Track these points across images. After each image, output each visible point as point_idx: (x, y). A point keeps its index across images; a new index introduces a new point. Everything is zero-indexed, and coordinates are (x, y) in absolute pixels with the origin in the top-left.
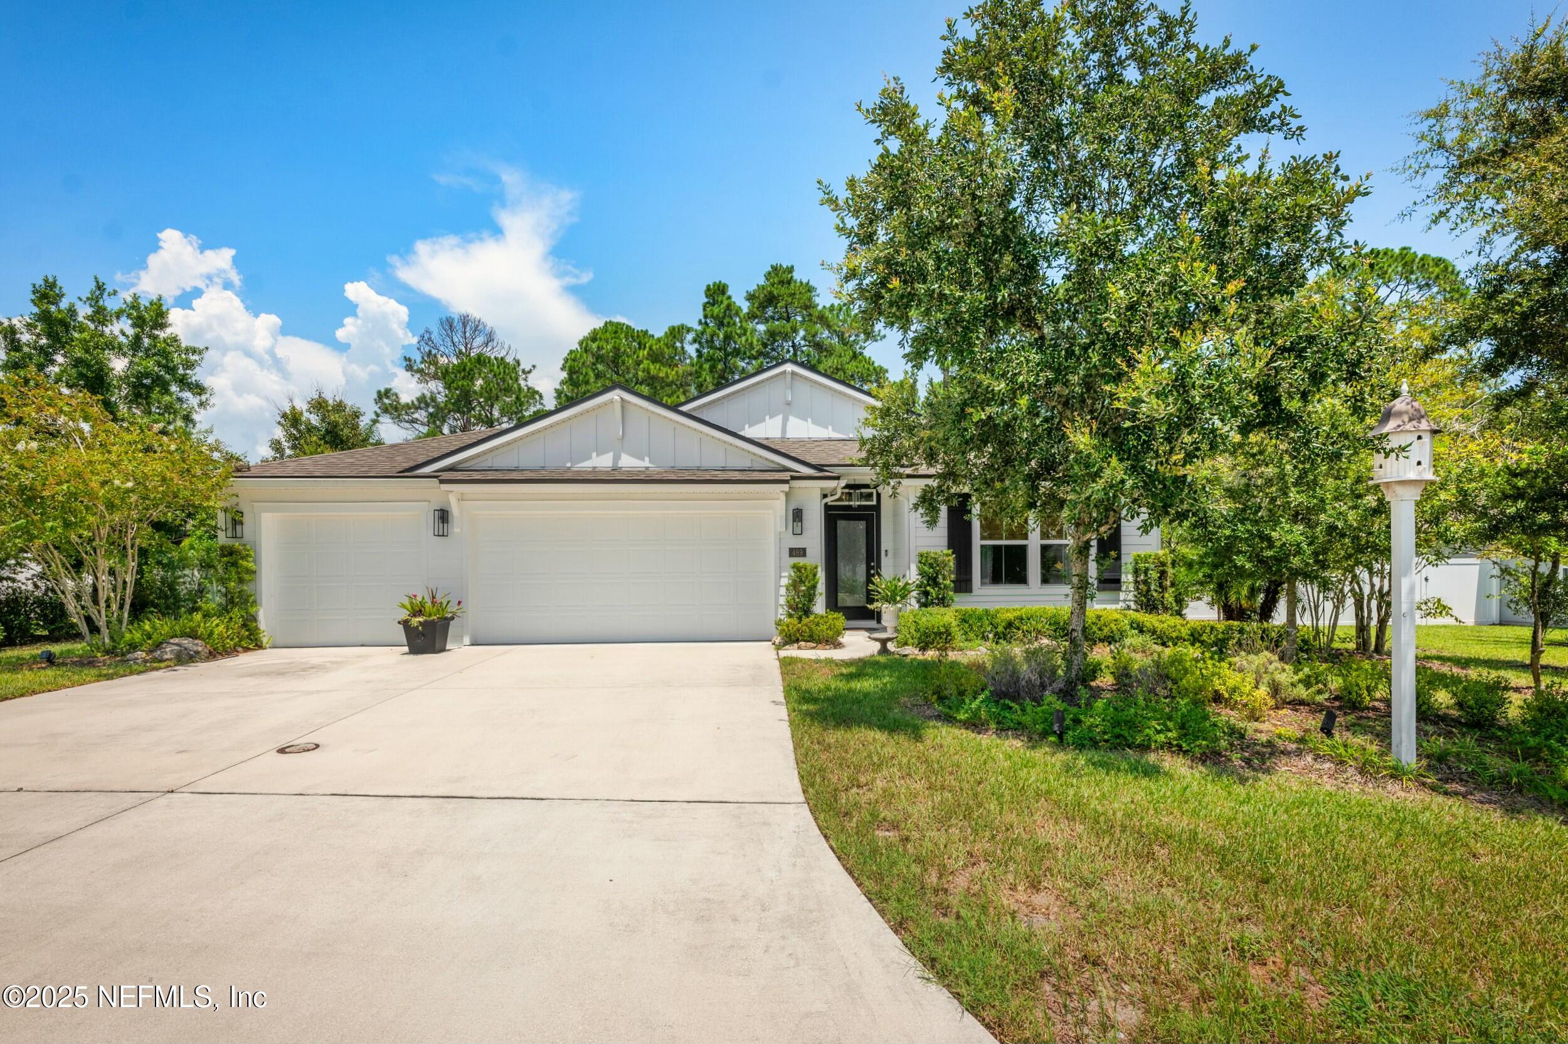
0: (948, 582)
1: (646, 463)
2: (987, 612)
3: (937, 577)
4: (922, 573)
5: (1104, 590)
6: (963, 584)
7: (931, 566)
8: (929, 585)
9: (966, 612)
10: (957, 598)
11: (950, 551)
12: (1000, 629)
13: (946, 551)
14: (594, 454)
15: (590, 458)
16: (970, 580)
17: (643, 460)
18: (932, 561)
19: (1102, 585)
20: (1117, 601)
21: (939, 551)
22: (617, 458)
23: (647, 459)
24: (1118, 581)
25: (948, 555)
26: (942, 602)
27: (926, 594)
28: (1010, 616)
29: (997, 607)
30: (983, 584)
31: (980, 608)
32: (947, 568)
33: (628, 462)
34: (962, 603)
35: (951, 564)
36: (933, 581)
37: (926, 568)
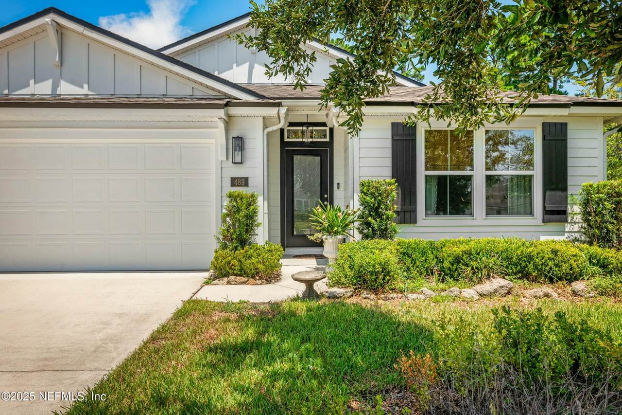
0: (390, 213)
1: (85, 90)
2: (431, 243)
3: (379, 207)
4: (364, 203)
5: (549, 221)
6: (407, 215)
7: (373, 194)
8: (371, 215)
9: (409, 244)
10: (401, 229)
11: (393, 181)
12: (446, 264)
13: (389, 180)
14: (32, 82)
15: (28, 85)
16: (414, 211)
17: (82, 87)
18: (373, 190)
19: (547, 217)
20: (563, 233)
21: (381, 180)
22: (55, 86)
23: (86, 86)
24: (564, 212)
25: (390, 184)
26: (384, 234)
27: (369, 224)
28: (458, 250)
29: (443, 240)
30: (426, 215)
31: (425, 239)
32: (390, 198)
33: (67, 89)
34: (405, 234)
35: (394, 193)
36: (375, 210)
37: (368, 198)
